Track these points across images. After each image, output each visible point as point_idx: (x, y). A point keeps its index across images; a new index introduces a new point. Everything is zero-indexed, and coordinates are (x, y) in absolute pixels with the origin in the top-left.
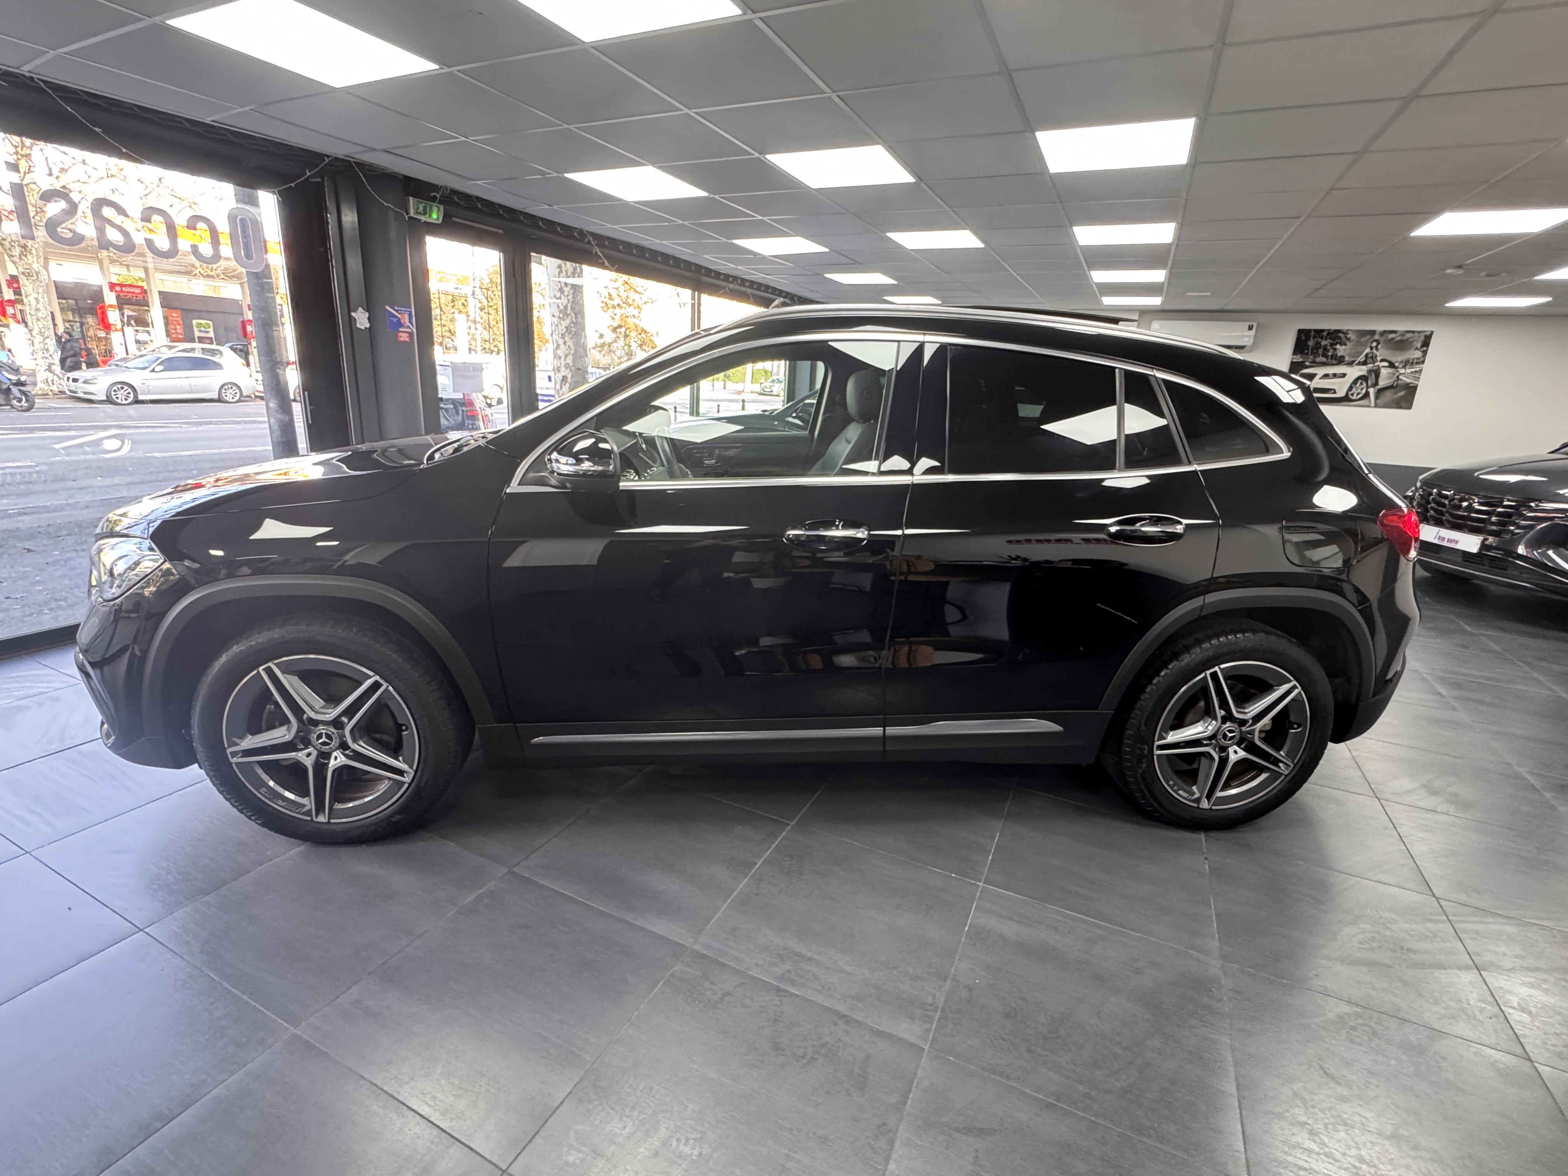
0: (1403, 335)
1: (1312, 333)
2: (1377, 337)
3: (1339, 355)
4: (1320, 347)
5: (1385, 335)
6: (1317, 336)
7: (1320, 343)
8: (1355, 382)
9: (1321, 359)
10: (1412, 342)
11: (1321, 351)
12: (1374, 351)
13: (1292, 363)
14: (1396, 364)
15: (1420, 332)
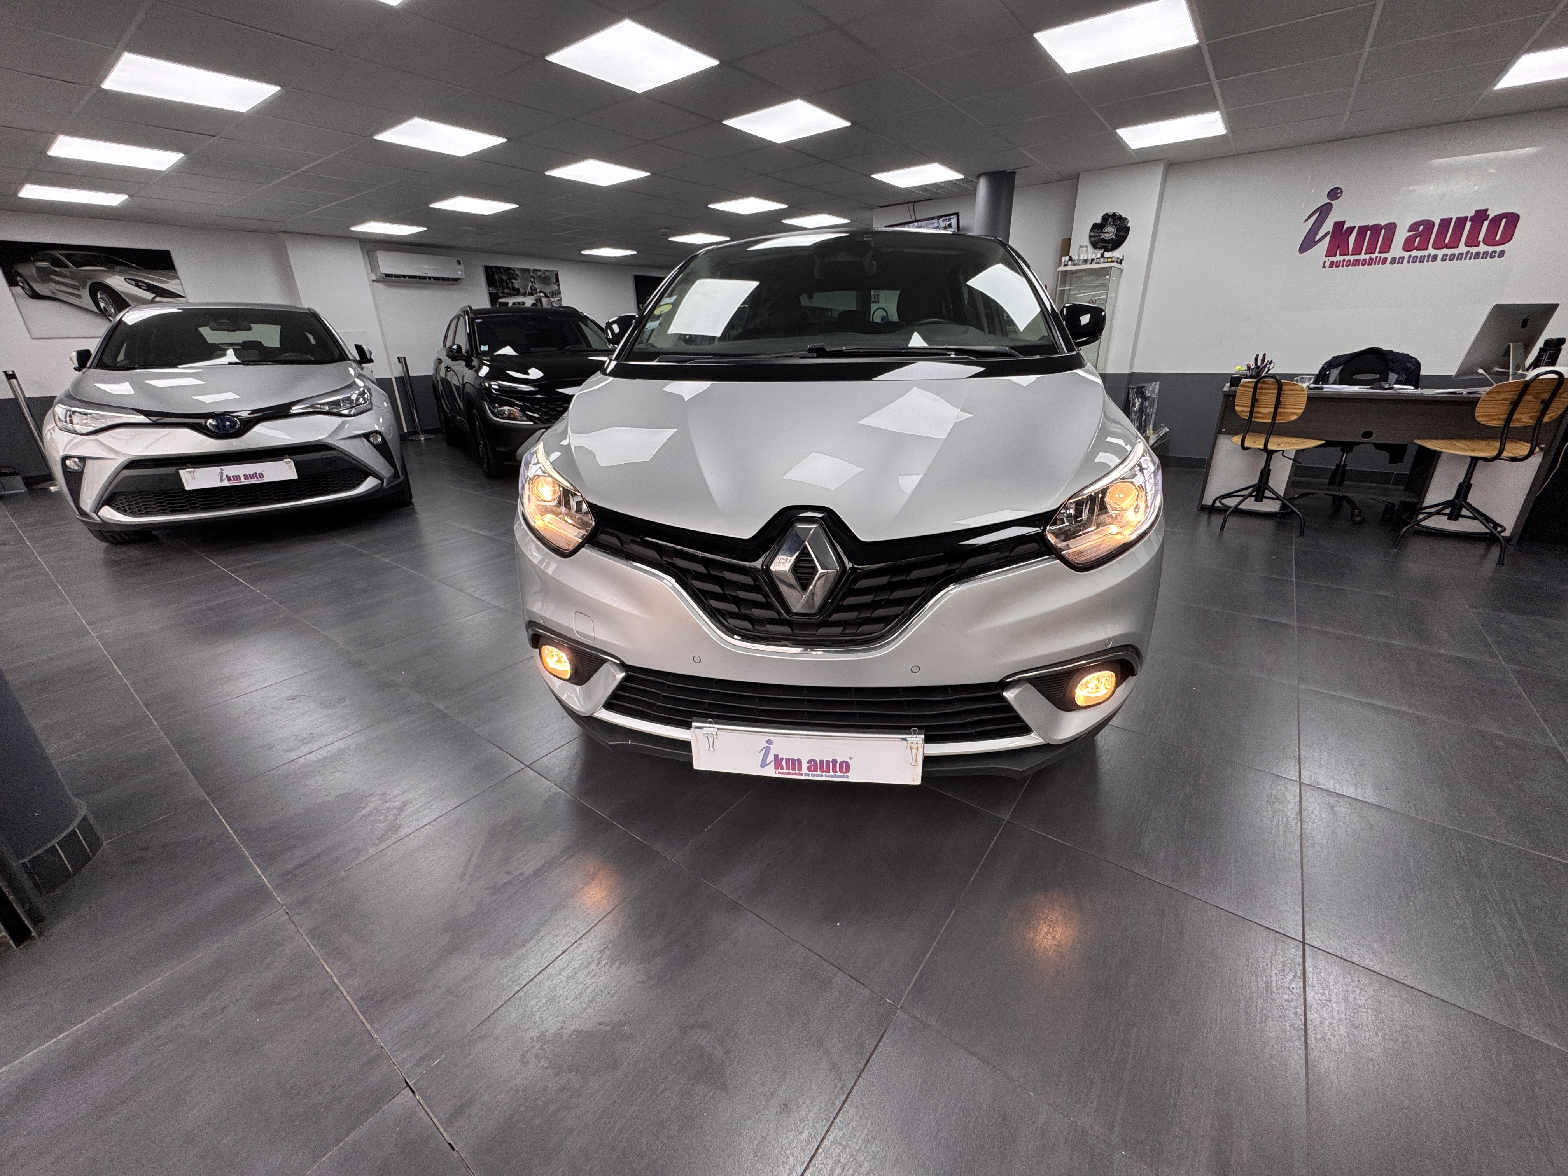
0: (544, 273)
1: (494, 270)
2: (532, 274)
3: (516, 288)
4: (503, 281)
6: (498, 272)
10: (549, 278)
12: (534, 284)
14: (548, 295)
15: (552, 271)
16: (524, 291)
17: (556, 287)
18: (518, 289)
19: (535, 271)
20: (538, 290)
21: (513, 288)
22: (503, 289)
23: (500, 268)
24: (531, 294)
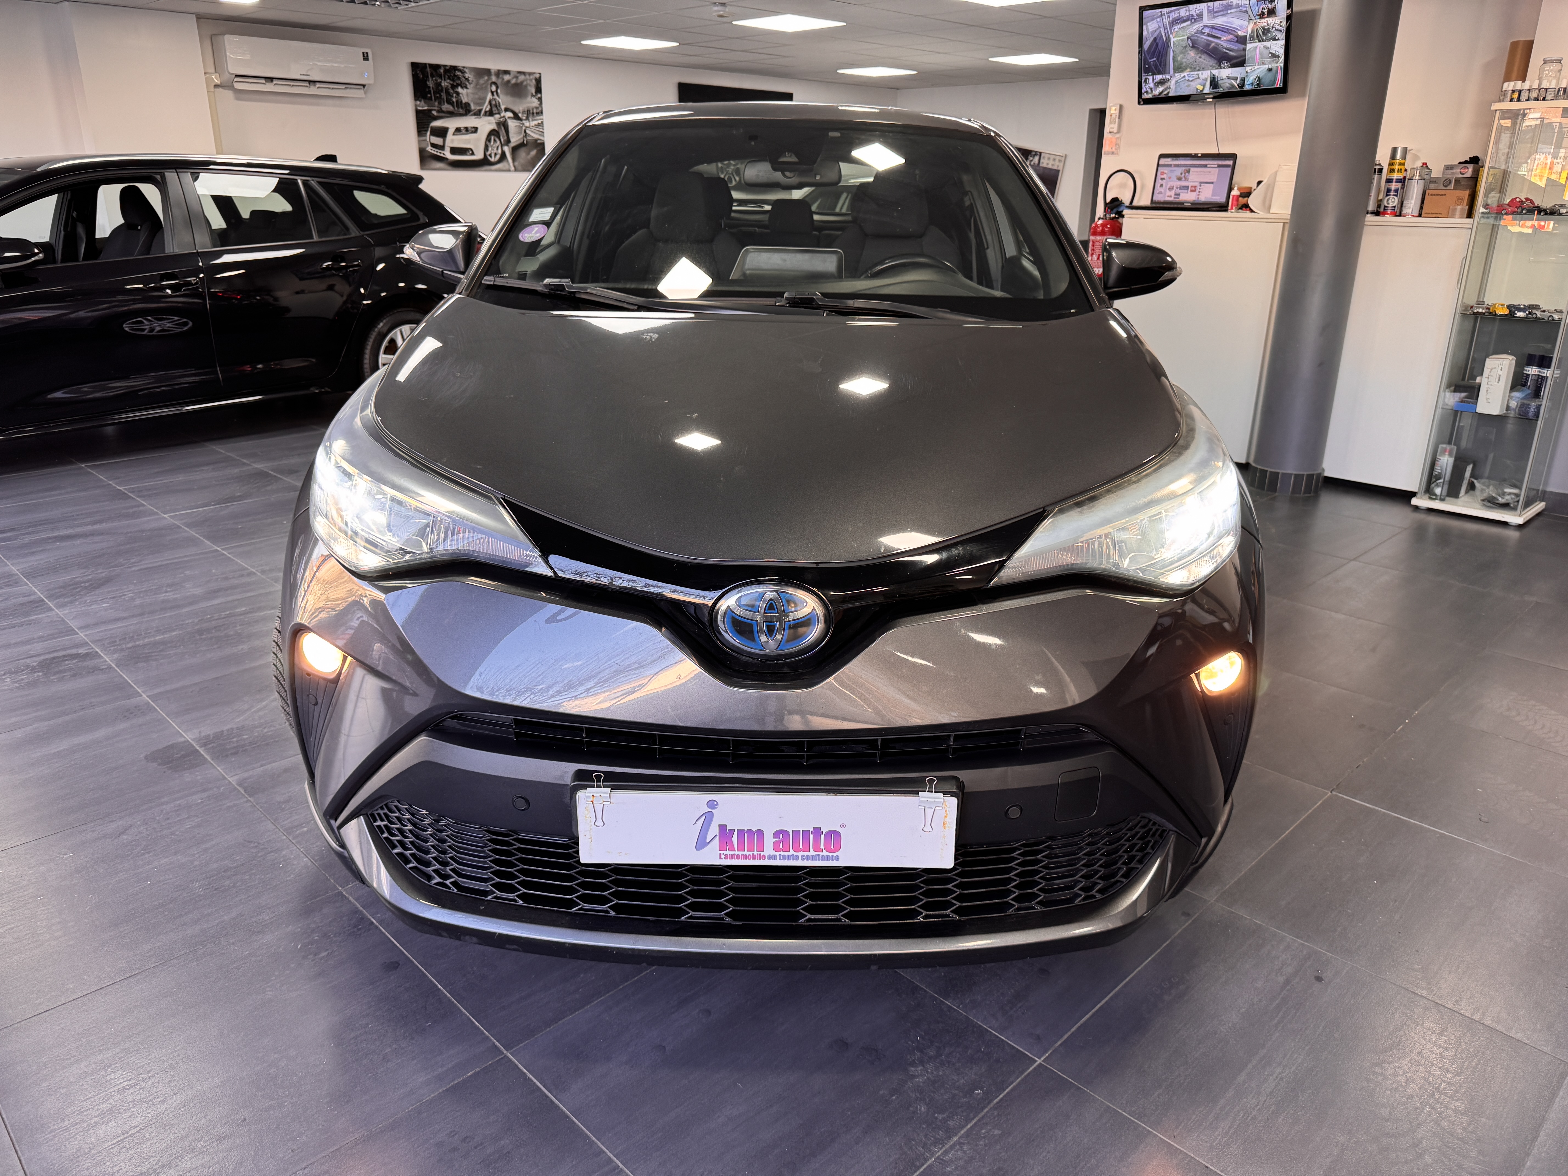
0: (517, 77)
1: (428, 69)
2: (494, 79)
3: (464, 102)
4: (442, 91)
5: (501, 76)
6: (434, 73)
7: (439, 84)
8: (488, 139)
9: (446, 107)
10: (526, 86)
11: (444, 95)
12: (496, 97)
13: (418, 112)
14: (520, 115)
15: (530, 74)
16: (478, 108)
17: (534, 102)
18: (468, 105)
21: (459, 104)
22: (441, 103)
23: (438, 67)
24: (490, 113)
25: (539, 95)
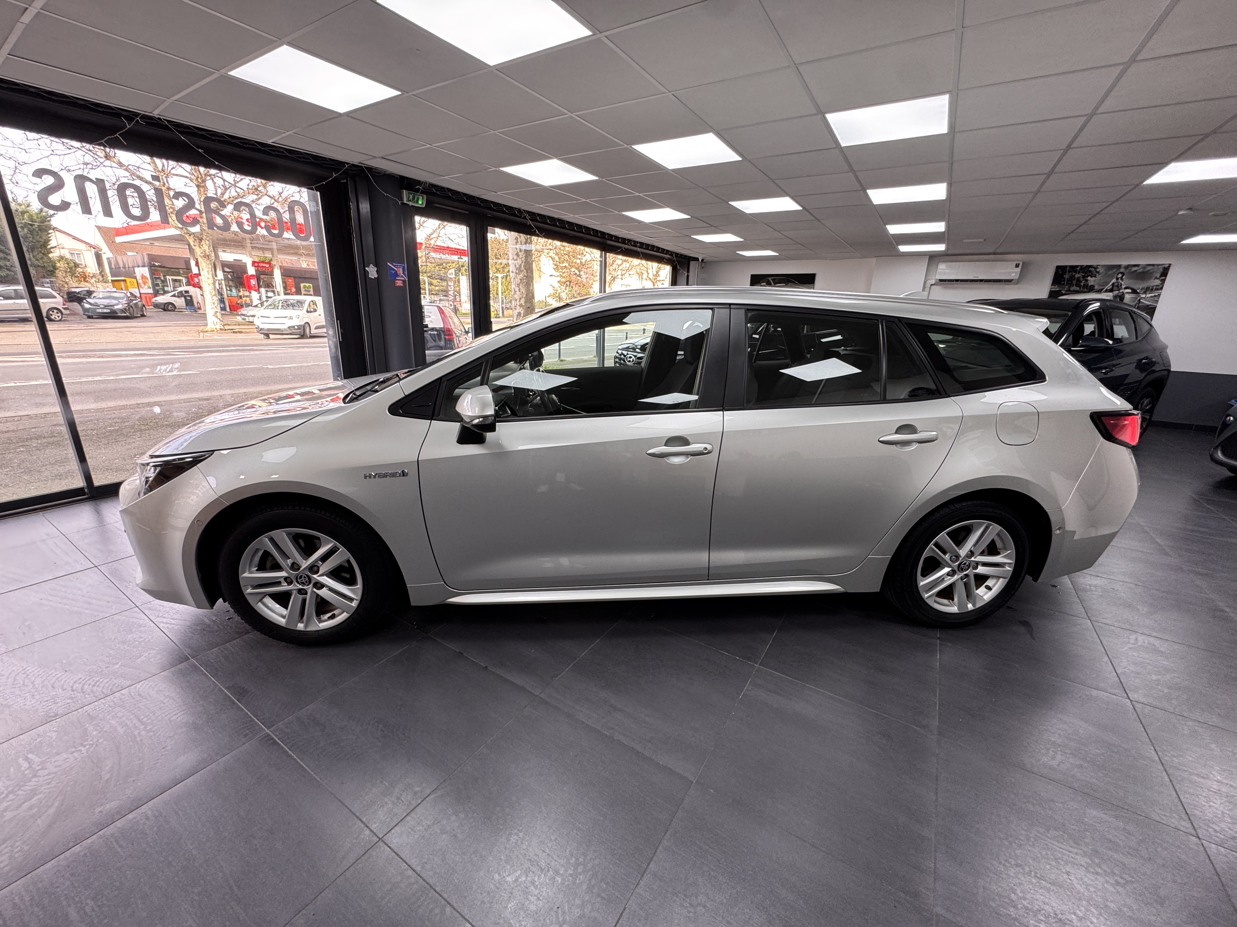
0: (1145, 268)
2: (1122, 270)
3: (1090, 284)
4: (1074, 280)
6: (1072, 270)
7: (1074, 276)
9: (1074, 288)
10: (1152, 273)
12: (1120, 281)
13: (1052, 290)
14: (1138, 291)
15: (1158, 265)
16: (1101, 288)
17: (1158, 282)
18: (1093, 286)
19: (1127, 267)
20: (1123, 287)
21: (1086, 286)
22: (1070, 287)
23: (1077, 266)
24: (1111, 291)
25: (1163, 278)
